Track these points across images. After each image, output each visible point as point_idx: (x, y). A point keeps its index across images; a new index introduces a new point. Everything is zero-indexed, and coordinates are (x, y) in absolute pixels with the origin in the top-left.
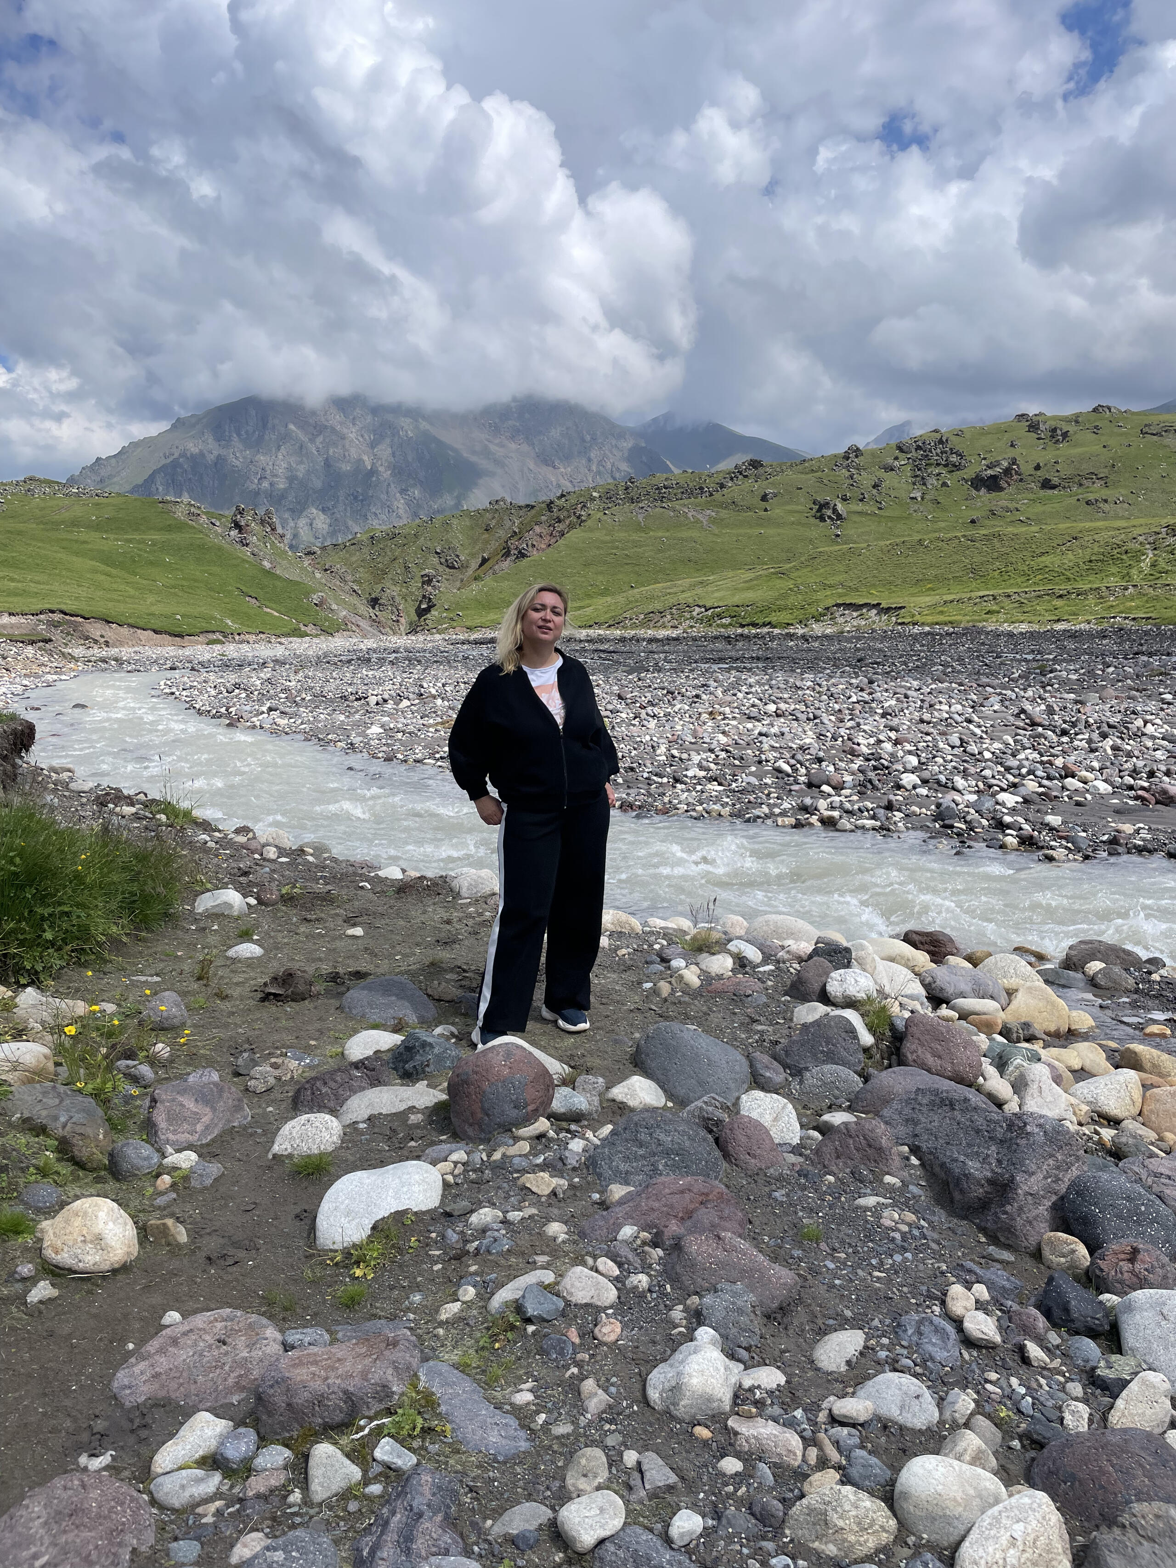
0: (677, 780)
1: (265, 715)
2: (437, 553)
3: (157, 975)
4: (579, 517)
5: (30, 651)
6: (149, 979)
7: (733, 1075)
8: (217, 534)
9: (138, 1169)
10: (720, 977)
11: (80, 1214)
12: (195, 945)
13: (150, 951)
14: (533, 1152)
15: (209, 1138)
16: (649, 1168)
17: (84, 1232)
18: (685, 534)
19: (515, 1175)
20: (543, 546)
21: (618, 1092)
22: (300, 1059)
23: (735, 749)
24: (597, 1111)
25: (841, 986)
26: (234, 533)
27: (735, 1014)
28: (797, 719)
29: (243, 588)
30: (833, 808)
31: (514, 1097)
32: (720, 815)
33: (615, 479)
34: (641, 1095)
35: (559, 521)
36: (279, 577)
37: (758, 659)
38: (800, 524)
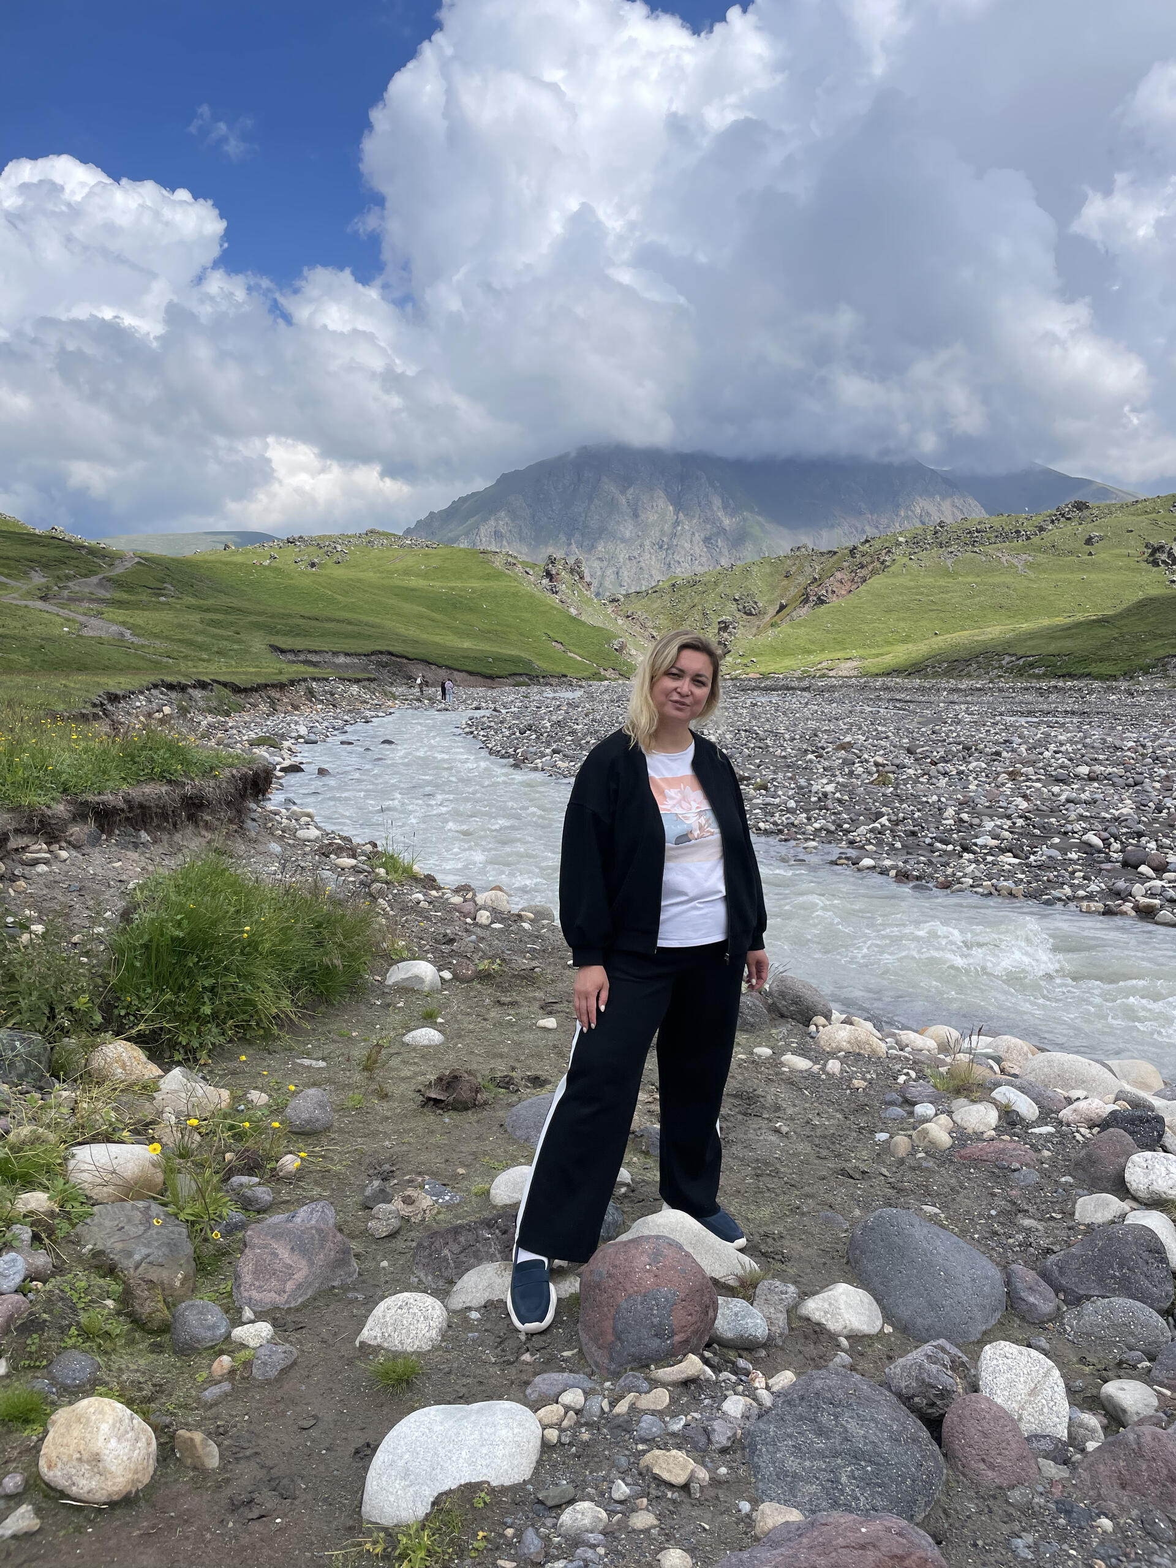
0: (966, 849)
1: (548, 758)
2: (735, 600)
3: (323, 1059)
4: (882, 563)
5: (355, 689)
6: (314, 1063)
7: (979, 1300)
8: (530, 583)
9: (199, 1341)
10: (978, 1136)
11: (83, 1420)
12: (374, 1025)
13: (325, 1028)
14: (674, 1410)
15: (300, 1300)
16: (827, 1476)
17: (81, 1448)
18: (997, 580)
19: (640, 1447)
20: (844, 592)
21: (814, 1307)
22: (439, 1195)
23: (1036, 816)
24: (781, 1335)
25: (1147, 1175)
26: (545, 581)
27: (993, 1195)
28: (1113, 785)
29: (551, 634)
30: (1153, 895)
31: (656, 1320)
32: (1011, 894)
33: (923, 523)
34: (846, 1316)
35: (862, 567)
36: (584, 623)
37: (1073, 713)
38: (1129, 569)
